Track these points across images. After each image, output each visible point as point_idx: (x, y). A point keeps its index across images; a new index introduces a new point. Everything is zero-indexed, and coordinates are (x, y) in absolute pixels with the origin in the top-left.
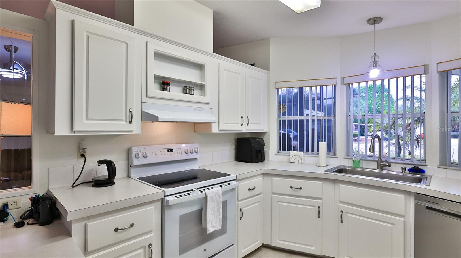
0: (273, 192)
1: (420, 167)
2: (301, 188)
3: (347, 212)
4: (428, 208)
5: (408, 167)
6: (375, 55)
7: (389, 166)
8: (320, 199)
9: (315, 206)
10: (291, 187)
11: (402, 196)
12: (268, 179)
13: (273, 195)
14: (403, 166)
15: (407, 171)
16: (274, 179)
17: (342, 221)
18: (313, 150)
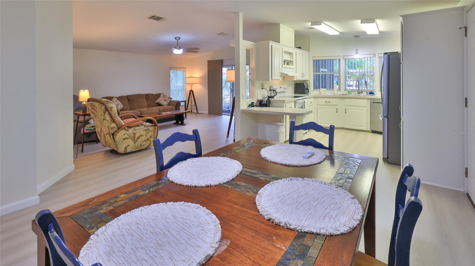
0: (318, 104)
1: (373, 92)
2: (330, 102)
3: (348, 109)
4: (373, 102)
5: (369, 92)
6: (357, 50)
7: (362, 92)
8: (337, 105)
9: (335, 108)
10: (326, 102)
11: (366, 100)
12: (316, 99)
13: (318, 106)
14: (367, 92)
15: (368, 94)
16: (318, 99)
17: (346, 113)
18: (330, 88)
